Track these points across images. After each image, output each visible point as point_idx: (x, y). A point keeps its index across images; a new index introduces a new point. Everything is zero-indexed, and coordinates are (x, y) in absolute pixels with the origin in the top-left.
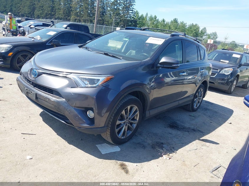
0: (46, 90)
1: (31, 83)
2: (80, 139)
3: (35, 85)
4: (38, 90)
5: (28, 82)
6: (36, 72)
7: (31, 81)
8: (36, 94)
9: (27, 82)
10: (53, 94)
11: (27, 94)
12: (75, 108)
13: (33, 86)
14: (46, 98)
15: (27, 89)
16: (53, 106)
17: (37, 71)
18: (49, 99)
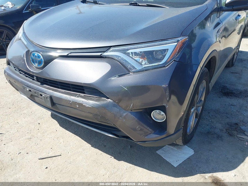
0: (70, 87)
1: (35, 79)
2: (129, 147)
3: (43, 81)
4: (53, 90)
5: (26, 76)
6: (39, 57)
7: (35, 75)
8: (51, 98)
9: (24, 77)
10: (84, 93)
11: (32, 98)
12: (133, 111)
13: (39, 83)
14: (75, 103)
15: (30, 91)
16: (91, 115)
17: (40, 55)
18: (81, 105)
